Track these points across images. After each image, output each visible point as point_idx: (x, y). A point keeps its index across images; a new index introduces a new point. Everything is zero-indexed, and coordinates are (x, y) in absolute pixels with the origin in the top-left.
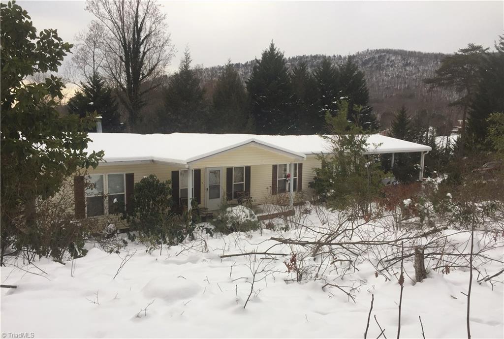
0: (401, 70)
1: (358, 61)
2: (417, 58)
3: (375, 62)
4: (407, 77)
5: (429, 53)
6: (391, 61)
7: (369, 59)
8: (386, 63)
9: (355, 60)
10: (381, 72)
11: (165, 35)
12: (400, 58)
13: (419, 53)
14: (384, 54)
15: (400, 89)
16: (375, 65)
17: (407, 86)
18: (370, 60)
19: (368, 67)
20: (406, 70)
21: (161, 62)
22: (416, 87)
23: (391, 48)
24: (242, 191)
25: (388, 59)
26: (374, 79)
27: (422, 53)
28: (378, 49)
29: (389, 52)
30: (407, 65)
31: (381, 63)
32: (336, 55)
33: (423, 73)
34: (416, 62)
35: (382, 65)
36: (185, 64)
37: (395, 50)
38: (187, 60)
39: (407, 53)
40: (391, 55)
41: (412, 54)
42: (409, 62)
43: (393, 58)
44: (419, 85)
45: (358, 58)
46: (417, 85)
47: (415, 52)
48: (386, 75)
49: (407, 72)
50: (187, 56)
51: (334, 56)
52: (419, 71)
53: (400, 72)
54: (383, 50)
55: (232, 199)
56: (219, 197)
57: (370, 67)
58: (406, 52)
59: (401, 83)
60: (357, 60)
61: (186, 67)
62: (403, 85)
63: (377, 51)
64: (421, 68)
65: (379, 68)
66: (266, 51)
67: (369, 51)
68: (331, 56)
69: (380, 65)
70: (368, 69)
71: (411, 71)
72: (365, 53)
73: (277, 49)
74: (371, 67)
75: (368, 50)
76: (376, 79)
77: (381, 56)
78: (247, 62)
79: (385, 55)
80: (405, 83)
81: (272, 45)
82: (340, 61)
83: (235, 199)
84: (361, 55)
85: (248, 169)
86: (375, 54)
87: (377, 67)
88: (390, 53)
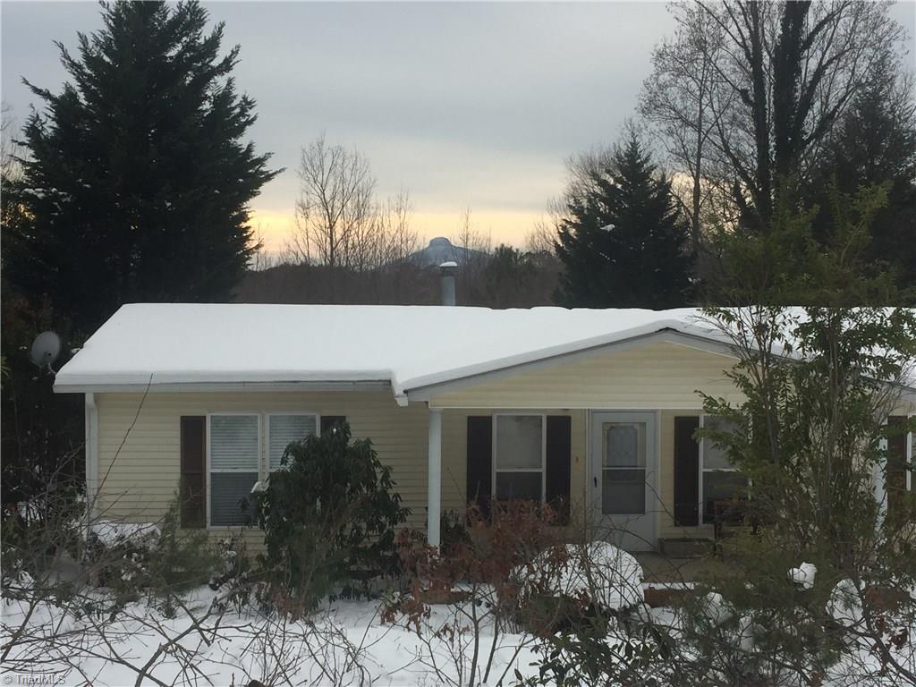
55: (697, 524)
56: (643, 512)
83: (708, 525)
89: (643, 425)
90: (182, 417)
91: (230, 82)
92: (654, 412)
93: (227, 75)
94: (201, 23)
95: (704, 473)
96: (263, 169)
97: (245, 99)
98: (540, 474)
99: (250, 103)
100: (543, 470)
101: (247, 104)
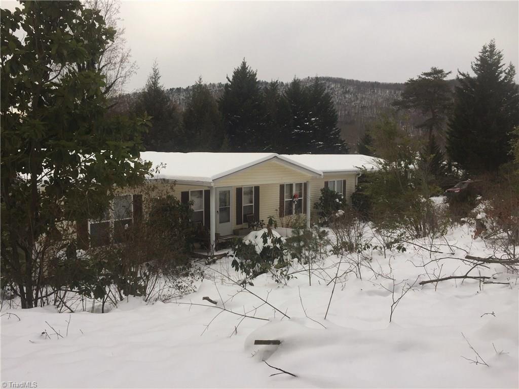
0: (341, 98)
2: (355, 87)
4: (346, 104)
5: (366, 82)
6: (331, 89)
7: (310, 86)
11: (124, 50)
12: (339, 86)
13: (357, 81)
14: (324, 82)
15: (341, 116)
17: (347, 112)
20: (345, 98)
21: (119, 80)
22: (356, 113)
23: (330, 76)
24: (252, 213)
25: (328, 87)
27: (360, 82)
29: (329, 79)
30: (347, 92)
33: (361, 101)
34: (355, 90)
36: (154, 80)
37: (334, 78)
38: (155, 77)
39: (346, 82)
40: (331, 83)
41: (350, 82)
42: (348, 90)
43: (333, 86)
44: (358, 112)
46: (357, 112)
47: (353, 81)
49: (347, 99)
50: (155, 72)
52: (357, 99)
53: (340, 99)
55: (242, 223)
56: (229, 221)
58: (345, 80)
59: (341, 110)
61: (155, 83)
62: (343, 112)
64: (359, 96)
66: (238, 70)
67: (310, 79)
71: (350, 99)
72: (306, 80)
73: (249, 68)
75: (309, 77)
78: (189, 87)
79: (325, 83)
80: (345, 110)
81: (244, 64)
83: (245, 223)
85: (257, 189)
88: (330, 81)
89: (229, 191)
95: (244, 206)
100: (204, 210)
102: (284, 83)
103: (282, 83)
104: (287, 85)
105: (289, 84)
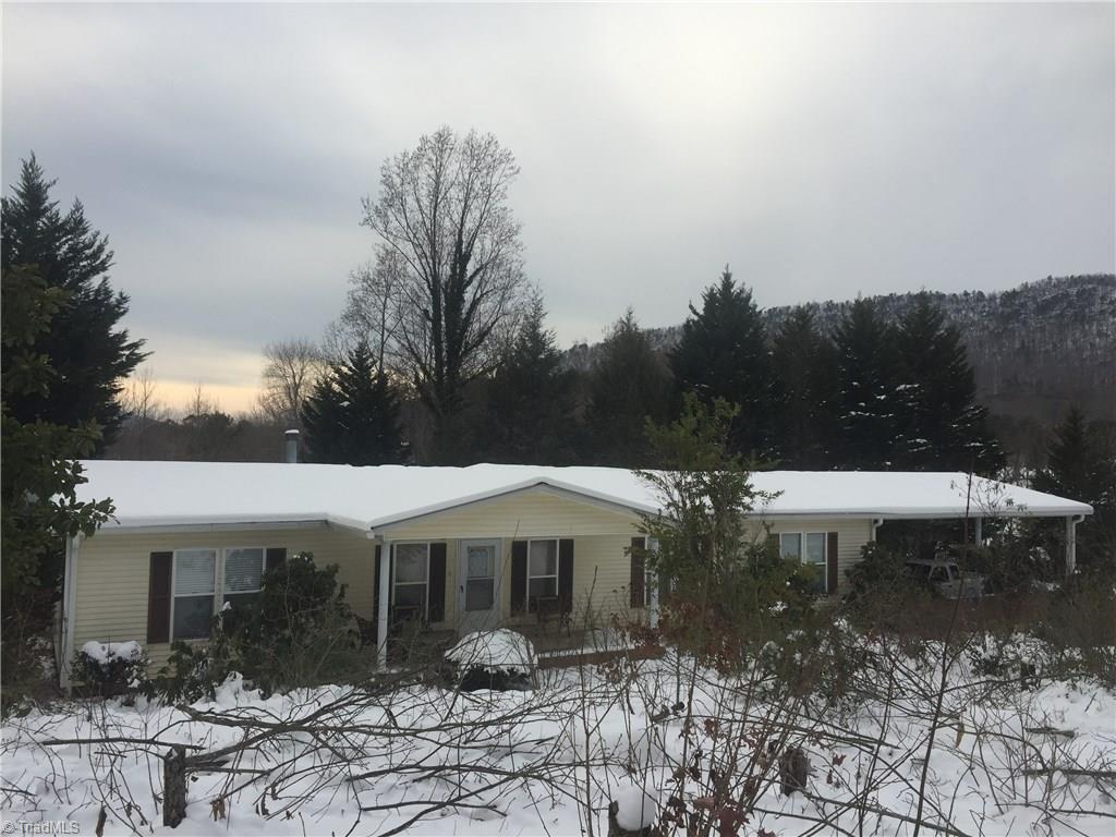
1: (1026, 302)
3: (1070, 304)
7: (1053, 297)
8: (1097, 308)
9: (1017, 302)
10: (1087, 327)
14: (1090, 286)
16: (1070, 312)
18: (1056, 300)
19: (1050, 317)
25: (1103, 298)
26: (1070, 343)
28: (1077, 275)
29: (1104, 280)
31: (1086, 307)
32: (969, 291)
35: (1087, 310)
40: (1109, 288)
45: (1025, 296)
48: (1100, 334)
51: (966, 294)
54: (1089, 276)
56: (491, 608)
57: (1057, 316)
60: (1022, 301)
63: (1074, 281)
65: (1081, 318)
66: (712, 290)
67: (1054, 281)
68: (958, 294)
69: (1084, 310)
70: (1052, 321)
72: (1043, 285)
73: (737, 284)
74: (1062, 315)
75: (1050, 278)
76: (1074, 342)
77: (1084, 290)
79: (1094, 289)
81: (727, 277)
82: (981, 304)
84: (1033, 288)
85: (567, 546)
86: (1070, 286)
87: (1076, 314)
88: (1107, 285)
89: (493, 548)
90: (153, 554)
91: (105, 279)
92: (500, 539)
93: (102, 274)
94: (85, 231)
95: (531, 580)
96: (137, 351)
97: (121, 294)
98: (425, 585)
99: (125, 298)
100: (427, 582)
101: (123, 299)
102: (986, 295)
103: (981, 293)
104: (993, 298)
105: (998, 296)
